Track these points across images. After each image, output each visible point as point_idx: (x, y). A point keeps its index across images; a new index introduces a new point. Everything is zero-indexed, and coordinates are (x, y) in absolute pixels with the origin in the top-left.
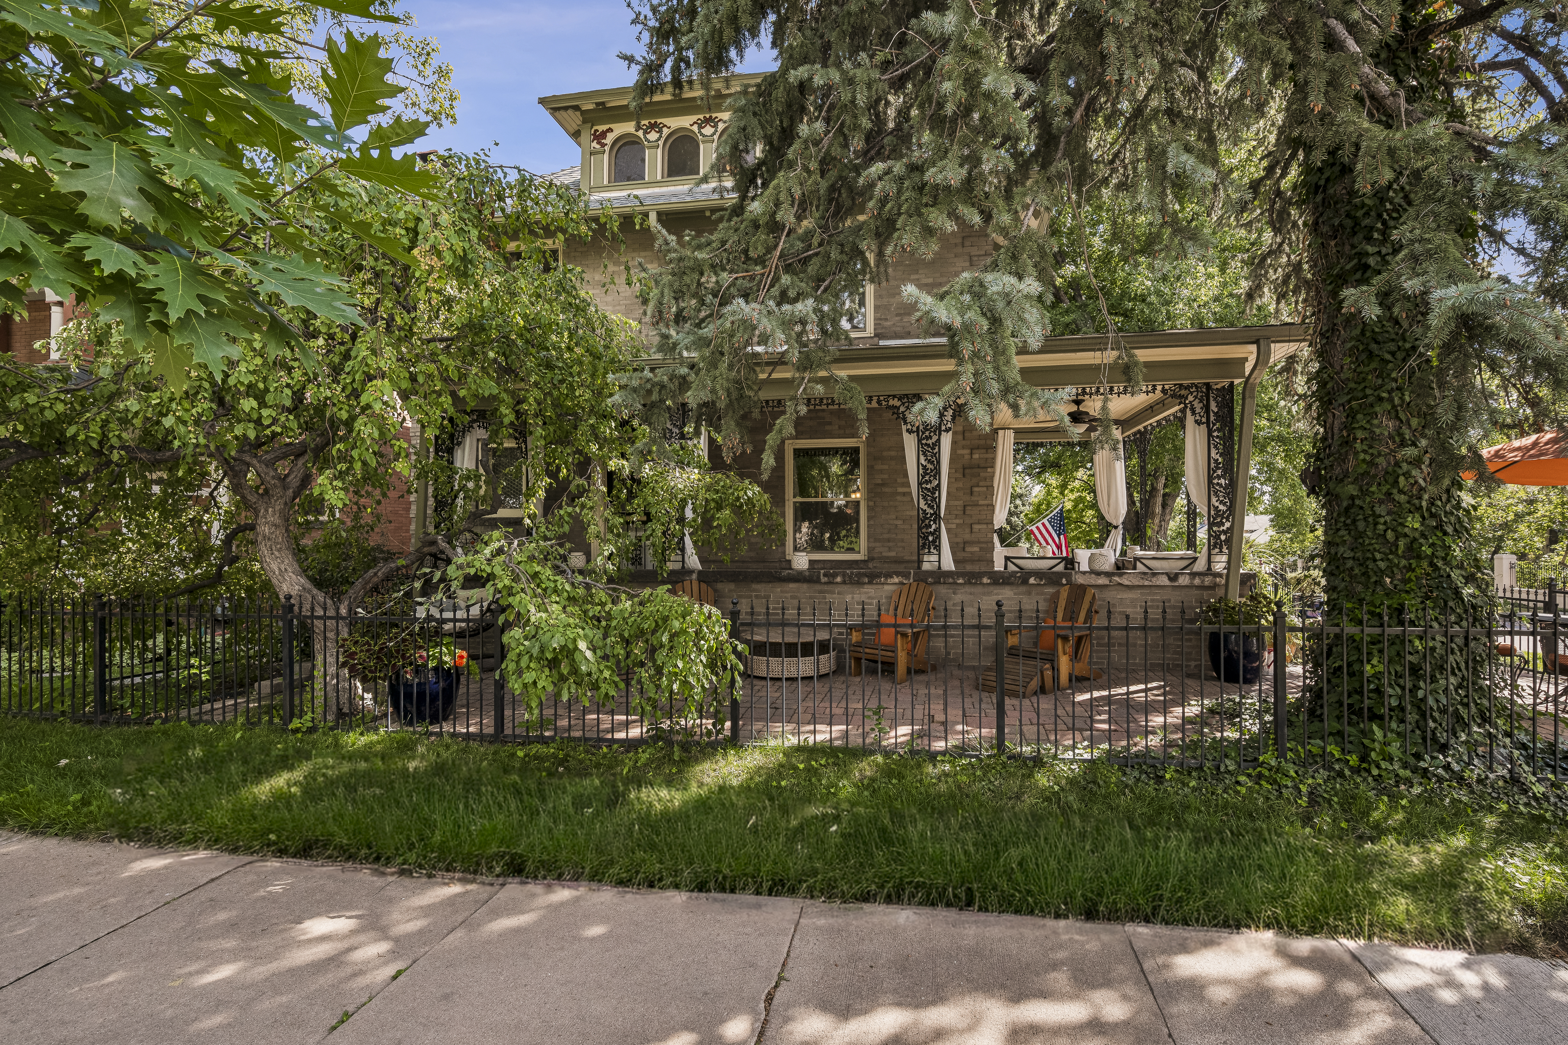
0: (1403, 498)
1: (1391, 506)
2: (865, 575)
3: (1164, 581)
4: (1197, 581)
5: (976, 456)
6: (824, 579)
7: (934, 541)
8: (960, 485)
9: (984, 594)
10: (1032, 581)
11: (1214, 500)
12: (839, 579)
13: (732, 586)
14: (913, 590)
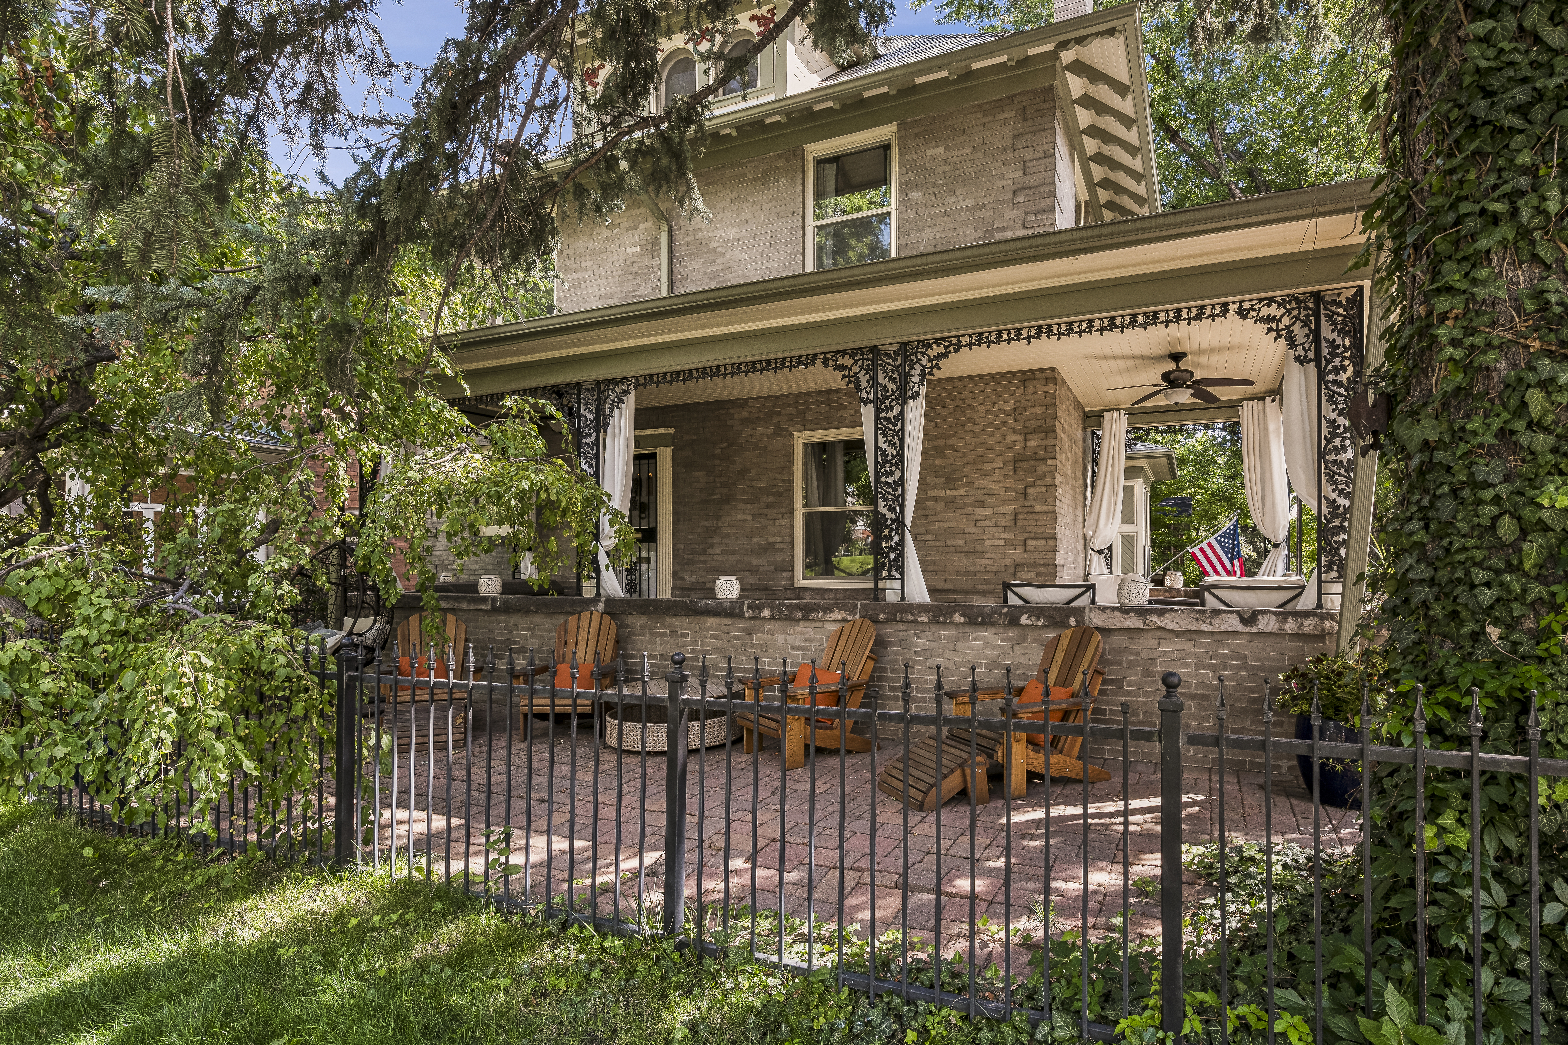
0: (1542, 441)
1: (1514, 461)
2: (798, 607)
3: (1233, 623)
4: (1290, 626)
5: (1031, 443)
6: (748, 613)
7: (896, 560)
8: (1011, 485)
9: (958, 639)
10: (1024, 620)
11: (1328, 489)
12: (766, 613)
13: (644, 620)
14: (855, 630)
